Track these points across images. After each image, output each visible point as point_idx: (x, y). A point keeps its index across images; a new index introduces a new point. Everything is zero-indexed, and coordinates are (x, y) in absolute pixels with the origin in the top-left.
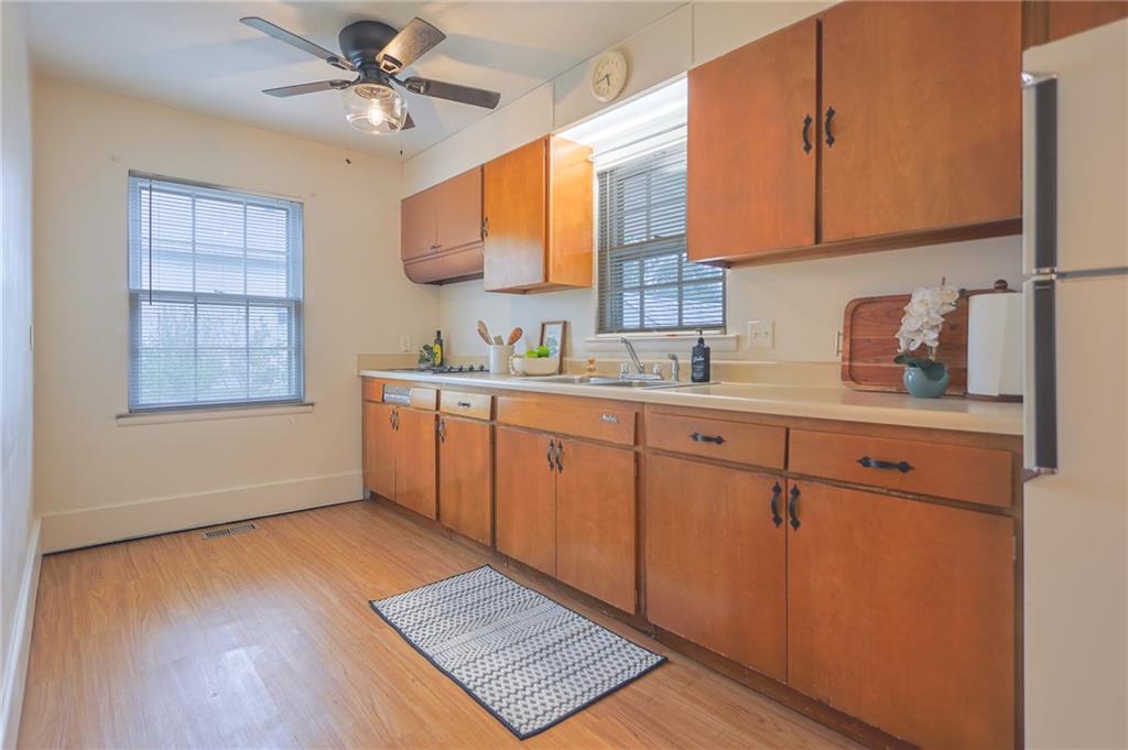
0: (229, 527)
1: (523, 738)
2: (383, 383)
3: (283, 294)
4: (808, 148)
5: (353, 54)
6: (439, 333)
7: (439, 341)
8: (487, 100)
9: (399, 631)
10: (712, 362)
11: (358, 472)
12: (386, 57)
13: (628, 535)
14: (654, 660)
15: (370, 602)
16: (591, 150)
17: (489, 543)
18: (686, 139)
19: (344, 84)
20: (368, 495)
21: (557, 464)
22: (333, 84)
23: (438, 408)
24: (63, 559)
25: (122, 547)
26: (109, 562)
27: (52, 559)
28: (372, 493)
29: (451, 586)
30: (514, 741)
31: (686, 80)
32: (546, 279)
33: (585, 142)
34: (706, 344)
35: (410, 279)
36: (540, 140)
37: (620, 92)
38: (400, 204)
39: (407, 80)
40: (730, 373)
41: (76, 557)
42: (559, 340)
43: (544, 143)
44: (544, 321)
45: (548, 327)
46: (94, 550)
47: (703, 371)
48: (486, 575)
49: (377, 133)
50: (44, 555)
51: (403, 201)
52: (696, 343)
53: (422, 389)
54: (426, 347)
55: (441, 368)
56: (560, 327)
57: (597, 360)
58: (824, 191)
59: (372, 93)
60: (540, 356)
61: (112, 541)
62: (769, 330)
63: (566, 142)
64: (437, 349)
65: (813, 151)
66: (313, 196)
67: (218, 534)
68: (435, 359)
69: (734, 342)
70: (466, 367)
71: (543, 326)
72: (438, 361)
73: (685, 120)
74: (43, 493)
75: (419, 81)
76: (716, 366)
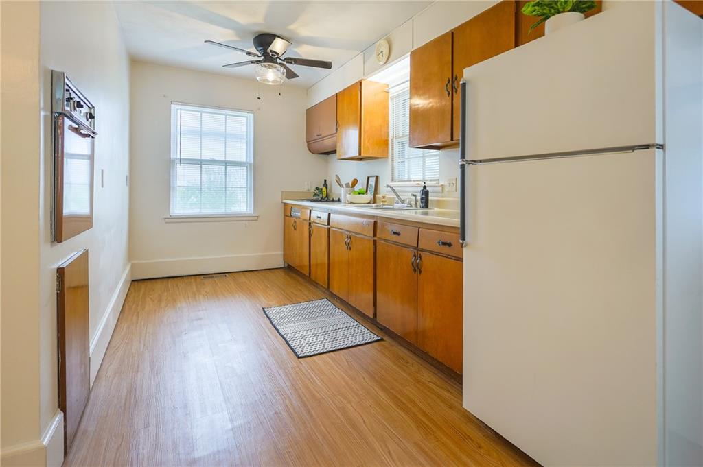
0: (215, 275)
1: (299, 358)
2: (292, 206)
3: (243, 159)
4: (449, 94)
5: (260, 49)
6: (325, 181)
7: (326, 185)
8: (326, 65)
9: (270, 319)
10: (430, 198)
11: (280, 253)
12: (271, 51)
13: (371, 281)
14: (377, 338)
15: (263, 308)
16: (388, 85)
17: (326, 287)
18: (409, 88)
19: (257, 62)
20: (286, 265)
21: (349, 247)
22: (252, 62)
23: (329, 224)
24: (140, 283)
25: (166, 280)
26: (159, 286)
27: (136, 283)
28: (289, 265)
29: (304, 305)
30: (296, 358)
31: (409, 58)
32: (360, 154)
33: (384, 82)
34: (427, 189)
35: (310, 151)
36: (357, 83)
37: (387, 60)
38: (305, 112)
39: (285, 59)
40: (439, 204)
41: (146, 283)
42: (374, 185)
43: (359, 84)
44: (369, 175)
45: (370, 178)
46: (154, 281)
47: (426, 203)
48: (325, 301)
49: (270, 83)
50: (133, 281)
51: (307, 110)
52: (422, 188)
53: (319, 212)
54: (317, 188)
55: (327, 199)
56: (375, 178)
57: (387, 196)
58: (454, 115)
59: (269, 67)
60: (359, 194)
61: (161, 276)
62: (454, 182)
63: (373, 82)
64: (324, 189)
65: (450, 95)
66: (259, 109)
67: (210, 277)
68: (323, 195)
69: (441, 188)
70: (336, 199)
71: (368, 178)
72: (325, 196)
73: (409, 78)
74: (132, 252)
75: (291, 59)
76: (431, 200)
